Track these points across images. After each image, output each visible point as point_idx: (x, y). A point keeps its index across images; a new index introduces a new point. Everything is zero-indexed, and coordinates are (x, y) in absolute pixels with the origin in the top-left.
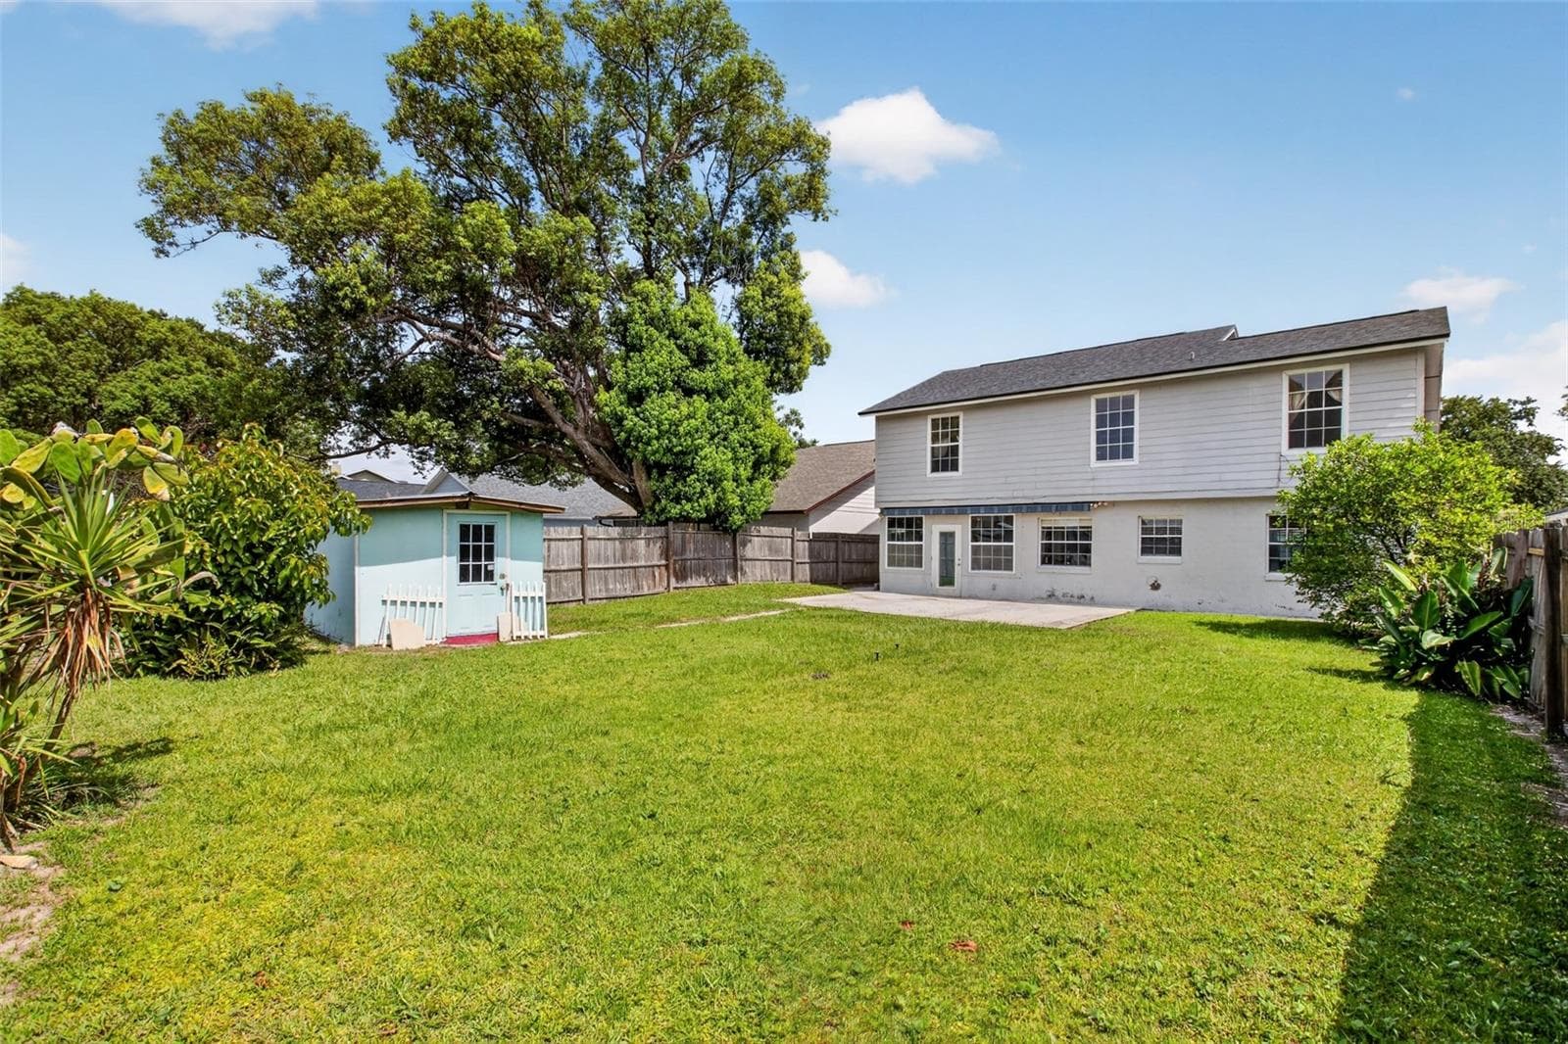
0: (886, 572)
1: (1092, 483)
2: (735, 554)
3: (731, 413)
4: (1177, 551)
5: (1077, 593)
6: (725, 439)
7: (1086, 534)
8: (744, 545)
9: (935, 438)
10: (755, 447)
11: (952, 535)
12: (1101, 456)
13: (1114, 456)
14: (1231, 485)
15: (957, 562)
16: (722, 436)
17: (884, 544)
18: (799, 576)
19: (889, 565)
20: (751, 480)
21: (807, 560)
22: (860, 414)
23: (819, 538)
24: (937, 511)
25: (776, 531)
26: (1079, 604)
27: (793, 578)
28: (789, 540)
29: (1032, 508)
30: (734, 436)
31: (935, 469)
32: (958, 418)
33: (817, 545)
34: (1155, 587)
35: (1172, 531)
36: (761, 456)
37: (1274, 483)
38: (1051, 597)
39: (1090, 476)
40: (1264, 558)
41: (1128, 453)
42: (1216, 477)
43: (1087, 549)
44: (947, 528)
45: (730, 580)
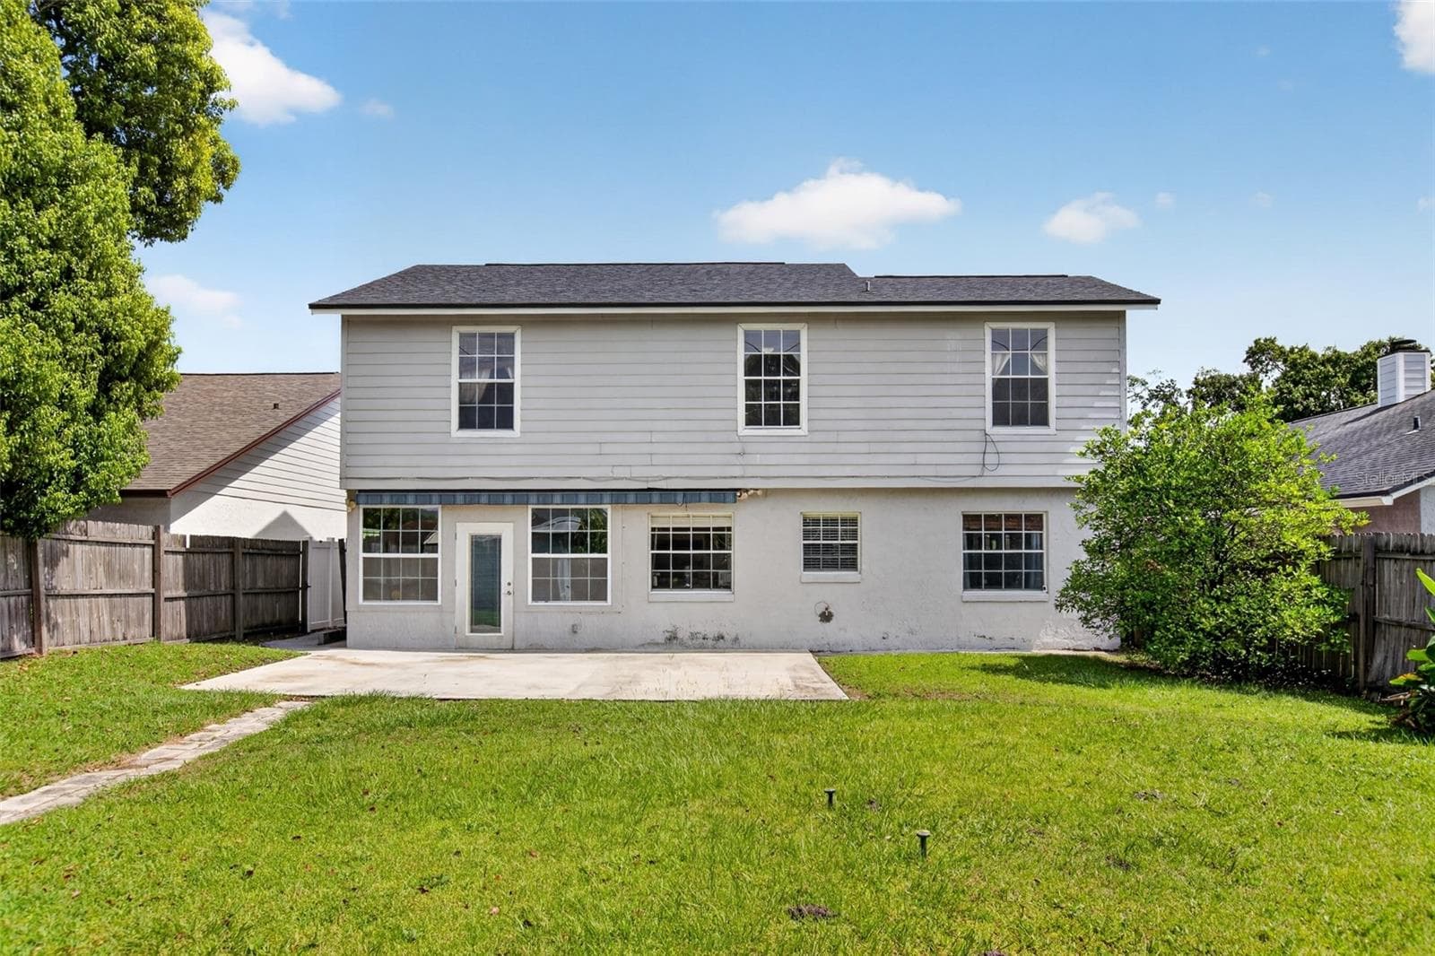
0: (359, 610)
1: (740, 460)
2: (32, 581)
3: (55, 245)
4: (852, 565)
5: (712, 631)
6: (36, 305)
7: (723, 539)
8: (53, 562)
9: (466, 367)
10: (106, 338)
11: (496, 542)
12: (753, 419)
13: (773, 420)
14: (930, 471)
15: (504, 588)
16: (31, 294)
17: (357, 557)
18: (167, 627)
19: (366, 598)
20: (96, 412)
21: (181, 593)
22: (312, 306)
23: (202, 546)
24: (471, 497)
25: (122, 531)
26: (714, 649)
27: (156, 631)
28: (148, 551)
29: (646, 495)
30: (61, 301)
31: (466, 422)
32: (512, 336)
33: (197, 560)
34: (826, 617)
35: (845, 535)
36: (119, 359)
37: (976, 471)
38: (672, 642)
39: (737, 448)
40: (958, 572)
41: (792, 418)
42: (910, 459)
43: (724, 563)
44: (487, 528)
45: (19, 647)
